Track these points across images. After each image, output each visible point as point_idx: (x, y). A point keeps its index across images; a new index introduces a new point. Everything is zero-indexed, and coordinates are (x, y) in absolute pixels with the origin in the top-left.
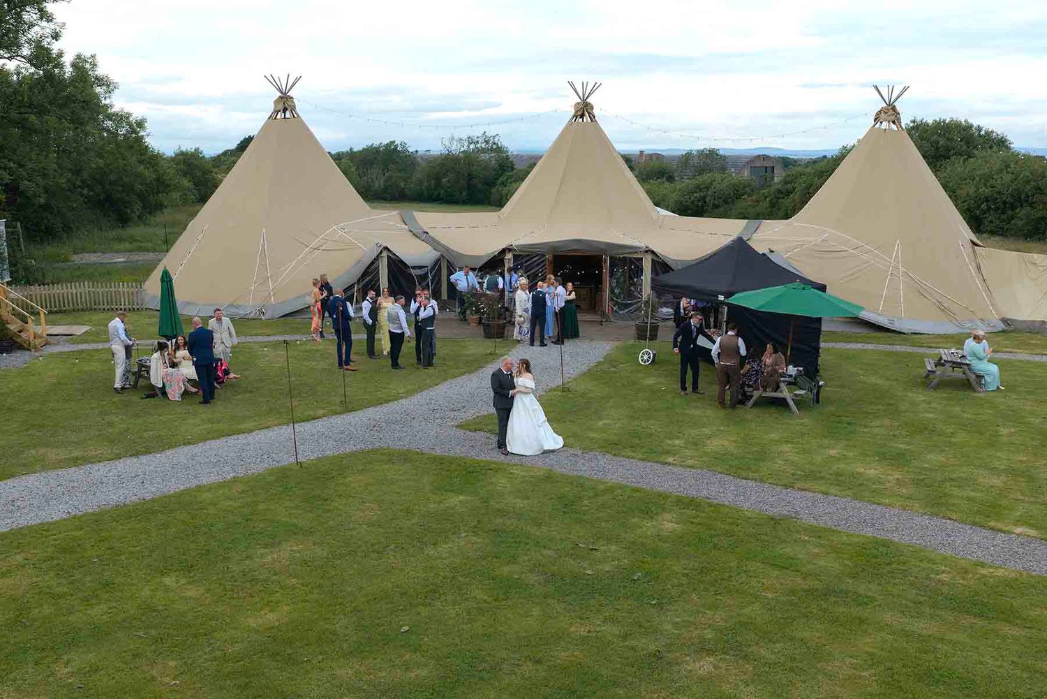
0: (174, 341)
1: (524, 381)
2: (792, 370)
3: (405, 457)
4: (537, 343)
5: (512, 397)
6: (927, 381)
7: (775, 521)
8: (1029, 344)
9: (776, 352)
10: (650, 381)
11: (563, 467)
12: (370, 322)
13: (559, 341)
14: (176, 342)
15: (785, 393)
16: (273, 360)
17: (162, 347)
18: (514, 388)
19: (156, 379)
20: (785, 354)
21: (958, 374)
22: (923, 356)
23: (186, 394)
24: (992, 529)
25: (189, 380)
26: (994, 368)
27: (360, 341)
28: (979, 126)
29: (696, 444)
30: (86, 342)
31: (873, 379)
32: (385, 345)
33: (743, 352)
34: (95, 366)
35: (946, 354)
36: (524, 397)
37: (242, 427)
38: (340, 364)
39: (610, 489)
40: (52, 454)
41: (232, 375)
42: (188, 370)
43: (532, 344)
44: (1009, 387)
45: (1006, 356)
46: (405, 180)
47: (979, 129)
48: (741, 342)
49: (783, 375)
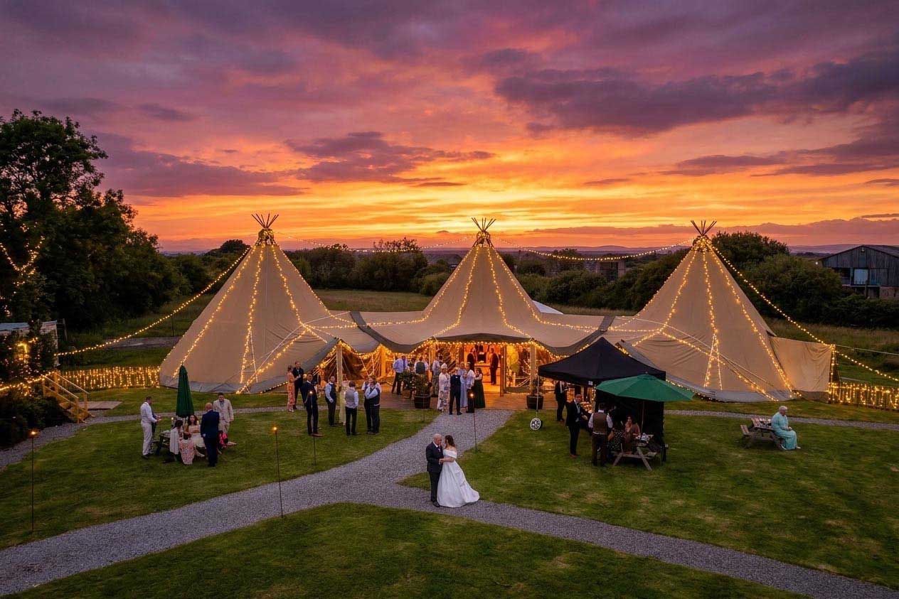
0: (187, 418)
1: (450, 452)
2: (645, 437)
3: (361, 510)
4: (454, 412)
5: (442, 464)
6: (744, 443)
7: (641, 561)
8: (818, 411)
9: (633, 423)
10: (541, 443)
11: (480, 518)
12: (331, 399)
13: (471, 410)
14: (189, 419)
15: (640, 454)
16: (258, 428)
17: (179, 424)
18: (442, 457)
19: (174, 449)
20: (640, 425)
21: (767, 437)
22: (740, 422)
23: (196, 459)
24: (801, 566)
25: (198, 449)
26: (793, 433)
27: (324, 412)
28: (766, 237)
29: (576, 496)
30: (119, 415)
31: (704, 441)
32: (342, 416)
33: (610, 425)
34: (125, 436)
35: (758, 421)
36: (450, 464)
37: (238, 486)
38: (310, 432)
39: (516, 536)
40: (96, 511)
41: (230, 443)
42: (198, 440)
43: (451, 413)
44: (804, 447)
45: (801, 421)
46: (347, 273)
47: (766, 239)
48: (608, 417)
49: (639, 441)
